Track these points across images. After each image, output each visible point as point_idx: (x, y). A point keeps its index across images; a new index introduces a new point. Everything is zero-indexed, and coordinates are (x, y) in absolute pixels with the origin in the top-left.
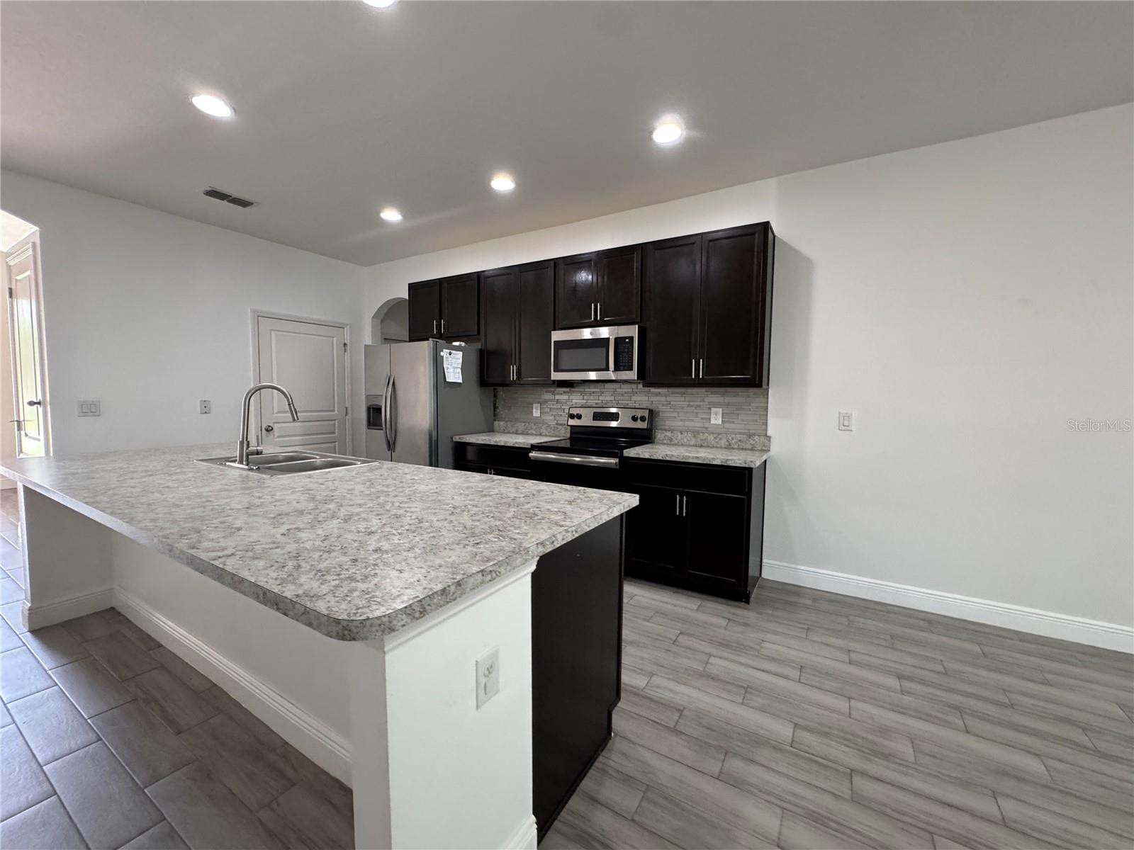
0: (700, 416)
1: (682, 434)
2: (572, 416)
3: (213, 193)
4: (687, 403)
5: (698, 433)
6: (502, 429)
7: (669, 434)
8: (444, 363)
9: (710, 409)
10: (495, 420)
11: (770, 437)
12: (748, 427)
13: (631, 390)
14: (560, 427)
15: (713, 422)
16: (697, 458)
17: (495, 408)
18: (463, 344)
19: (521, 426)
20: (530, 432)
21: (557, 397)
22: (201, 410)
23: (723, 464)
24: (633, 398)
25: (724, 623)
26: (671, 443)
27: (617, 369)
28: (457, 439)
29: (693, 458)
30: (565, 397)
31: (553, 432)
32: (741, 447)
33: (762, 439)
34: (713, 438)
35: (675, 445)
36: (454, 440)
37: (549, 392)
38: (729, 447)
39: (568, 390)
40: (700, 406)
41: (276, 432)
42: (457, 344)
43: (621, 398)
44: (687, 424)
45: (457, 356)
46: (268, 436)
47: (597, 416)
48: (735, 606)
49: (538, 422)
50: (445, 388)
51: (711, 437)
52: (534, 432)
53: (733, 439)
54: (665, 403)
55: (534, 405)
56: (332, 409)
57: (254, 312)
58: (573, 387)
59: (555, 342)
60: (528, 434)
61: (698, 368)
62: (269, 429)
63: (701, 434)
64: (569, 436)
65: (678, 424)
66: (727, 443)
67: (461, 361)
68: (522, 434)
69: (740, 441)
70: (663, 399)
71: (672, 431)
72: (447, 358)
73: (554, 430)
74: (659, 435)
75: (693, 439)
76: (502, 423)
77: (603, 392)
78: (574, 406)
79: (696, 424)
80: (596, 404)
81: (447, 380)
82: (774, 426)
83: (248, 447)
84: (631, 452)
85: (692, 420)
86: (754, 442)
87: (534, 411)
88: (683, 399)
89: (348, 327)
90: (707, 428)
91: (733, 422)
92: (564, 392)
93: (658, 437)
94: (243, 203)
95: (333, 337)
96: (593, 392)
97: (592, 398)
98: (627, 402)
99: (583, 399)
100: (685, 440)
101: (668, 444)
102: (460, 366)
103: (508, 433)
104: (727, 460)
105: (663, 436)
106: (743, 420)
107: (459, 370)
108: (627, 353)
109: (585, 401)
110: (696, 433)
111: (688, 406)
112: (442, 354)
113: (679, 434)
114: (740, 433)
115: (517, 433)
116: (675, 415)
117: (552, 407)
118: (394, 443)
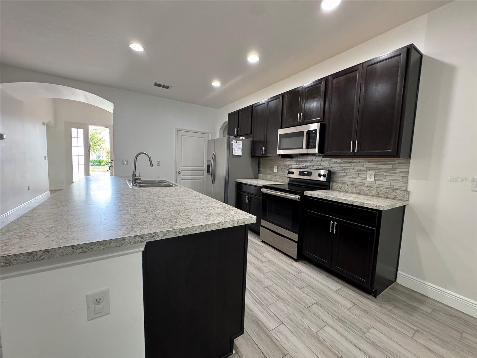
0: (360, 176)
1: (348, 185)
2: (289, 173)
3: (157, 85)
4: (353, 168)
5: (358, 185)
6: (261, 177)
7: (340, 185)
8: (233, 146)
9: (366, 171)
10: (258, 173)
11: (409, 192)
12: (392, 184)
13: (321, 160)
15: (368, 179)
16: (345, 200)
17: (259, 167)
18: (244, 138)
19: (269, 176)
21: (285, 163)
22: (157, 164)
23: (361, 206)
24: (322, 164)
25: (349, 305)
26: (341, 190)
27: (307, 147)
28: (237, 180)
29: (342, 199)
31: (282, 180)
32: (386, 196)
33: (403, 193)
34: (367, 190)
35: (343, 191)
36: (236, 181)
37: (282, 160)
38: (378, 196)
39: (290, 159)
40: (360, 170)
41: (182, 174)
42: (241, 138)
43: (315, 164)
44: (352, 180)
45: (240, 144)
46: (179, 175)
47: (301, 173)
48: (364, 296)
49: (276, 175)
50: (233, 157)
51: (366, 189)
52: (274, 180)
53: (381, 191)
54: (340, 167)
55: (275, 167)
56: (203, 166)
57: (176, 129)
58: (292, 158)
59: (279, 135)
60: (272, 181)
61: (354, 146)
62: (179, 173)
63: (360, 187)
64: (288, 182)
65: (346, 179)
66: (377, 193)
67: (241, 146)
68: (269, 180)
69: (386, 192)
70: (338, 165)
71: (342, 183)
72: (235, 144)
73: (282, 179)
74: (335, 185)
75: (354, 189)
76: (261, 175)
77: (306, 161)
78: (292, 167)
79: (358, 180)
80: (303, 167)
81: (234, 154)
82: (413, 185)
83: (135, 176)
84: (308, 193)
85: (355, 178)
86: (396, 194)
87: (275, 169)
88: (350, 165)
89: (210, 134)
90: (364, 183)
91: (382, 181)
92: (288, 161)
93: (334, 186)
94: (167, 87)
95: (204, 138)
96: (302, 161)
97: (300, 164)
100: (350, 189)
101: (339, 191)
102: (241, 148)
103: (264, 179)
104: (364, 203)
105: (336, 186)
106: (389, 180)
107: (241, 150)
108: (314, 139)
109: (297, 165)
110: (356, 186)
111: (353, 169)
112: (232, 142)
113: (346, 185)
114: (387, 188)
115: (266, 180)
116: (345, 174)
117: (282, 168)
118: (214, 181)
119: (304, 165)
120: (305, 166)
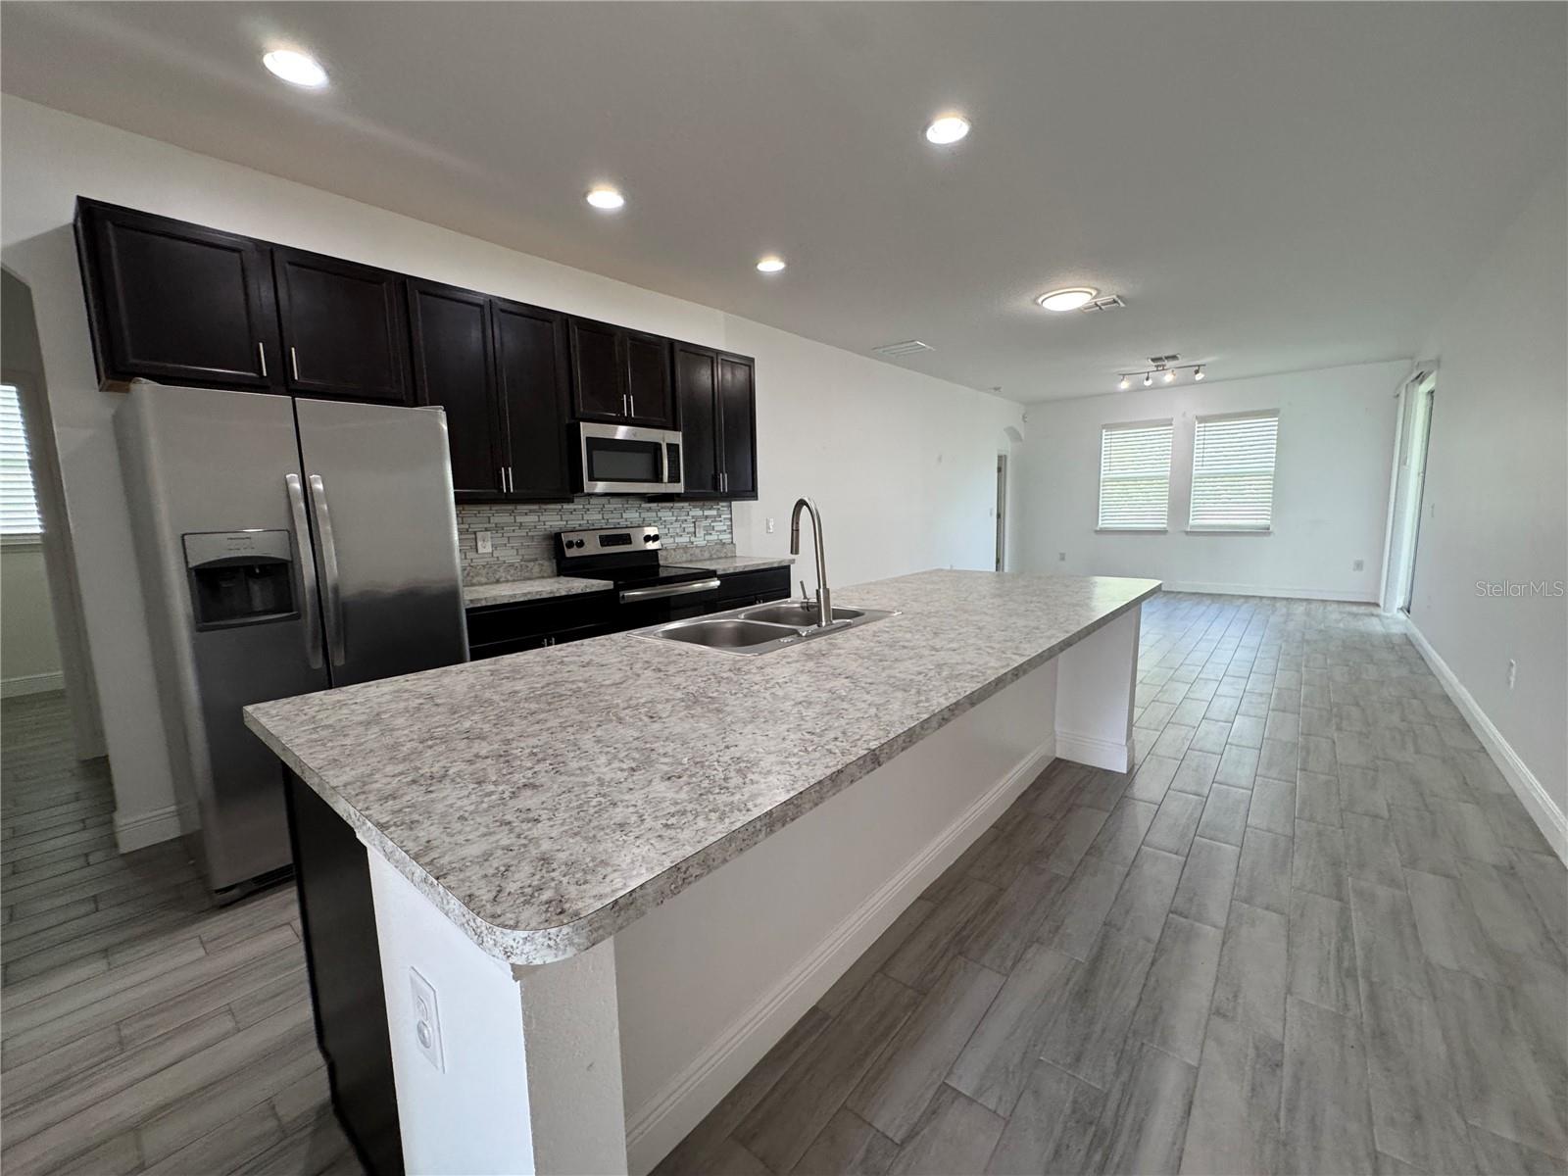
0: (687, 531)
2: (570, 545)
4: (676, 518)
5: (688, 548)
9: (695, 523)
11: (734, 545)
12: (721, 537)
14: (531, 564)
15: (698, 535)
20: (474, 581)
21: (519, 519)
24: (625, 515)
30: (533, 518)
31: (519, 574)
32: (719, 556)
33: (731, 547)
37: (506, 511)
38: (711, 558)
40: (686, 520)
43: (611, 516)
44: (677, 540)
47: (606, 541)
49: (487, 560)
51: (698, 551)
52: (484, 580)
53: (713, 549)
55: (480, 534)
59: (587, 438)
63: (691, 549)
65: (669, 541)
66: (709, 555)
69: (718, 551)
70: (654, 515)
73: (521, 571)
75: (685, 555)
77: (588, 510)
79: (684, 539)
80: (580, 525)
85: (681, 536)
86: (727, 551)
87: (479, 544)
90: (693, 543)
91: (711, 534)
92: (531, 511)
96: (575, 510)
98: (618, 521)
99: (561, 520)
100: (679, 558)
106: (717, 532)
108: (675, 463)
110: (685, 548)
111: (677, 521)
113: (673, 552)
114: (716, 544)
117: (509, 535)
119: (583, 519)
120: (585, 522)
